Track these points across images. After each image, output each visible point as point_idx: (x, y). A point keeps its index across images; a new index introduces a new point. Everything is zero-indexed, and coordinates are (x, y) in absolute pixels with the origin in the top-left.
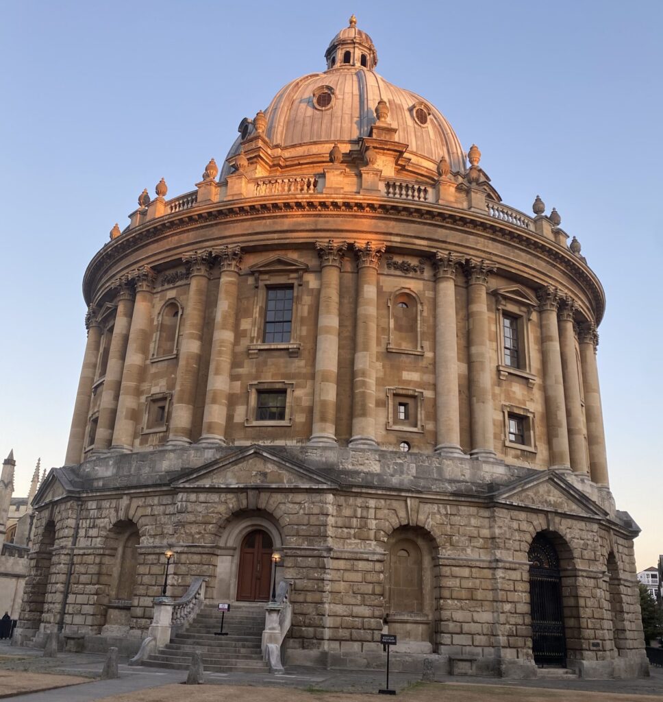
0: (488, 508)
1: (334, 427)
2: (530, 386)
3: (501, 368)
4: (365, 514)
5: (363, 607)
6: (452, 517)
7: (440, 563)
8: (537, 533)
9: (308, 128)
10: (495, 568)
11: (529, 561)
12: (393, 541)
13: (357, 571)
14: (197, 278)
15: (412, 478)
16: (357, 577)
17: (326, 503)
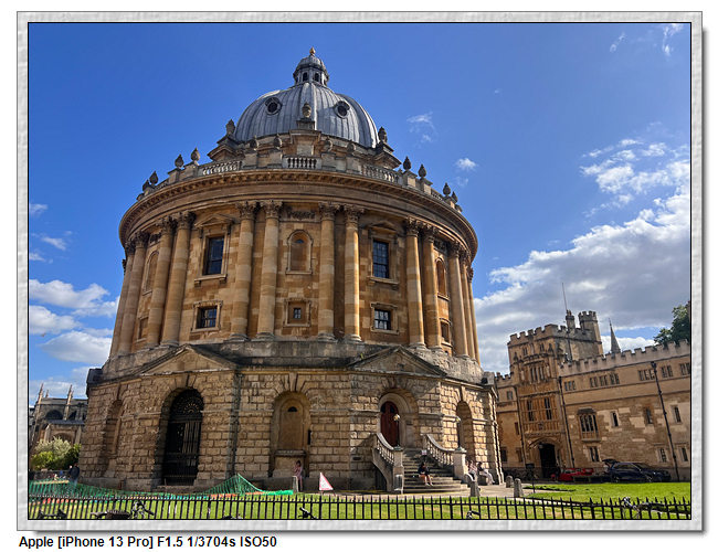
4: (448, 395)
6: (473, 396)
10: (490, 425)
12: (457, 410)
13: (449, 428)
15: (460, 374)
16: (448, 431)
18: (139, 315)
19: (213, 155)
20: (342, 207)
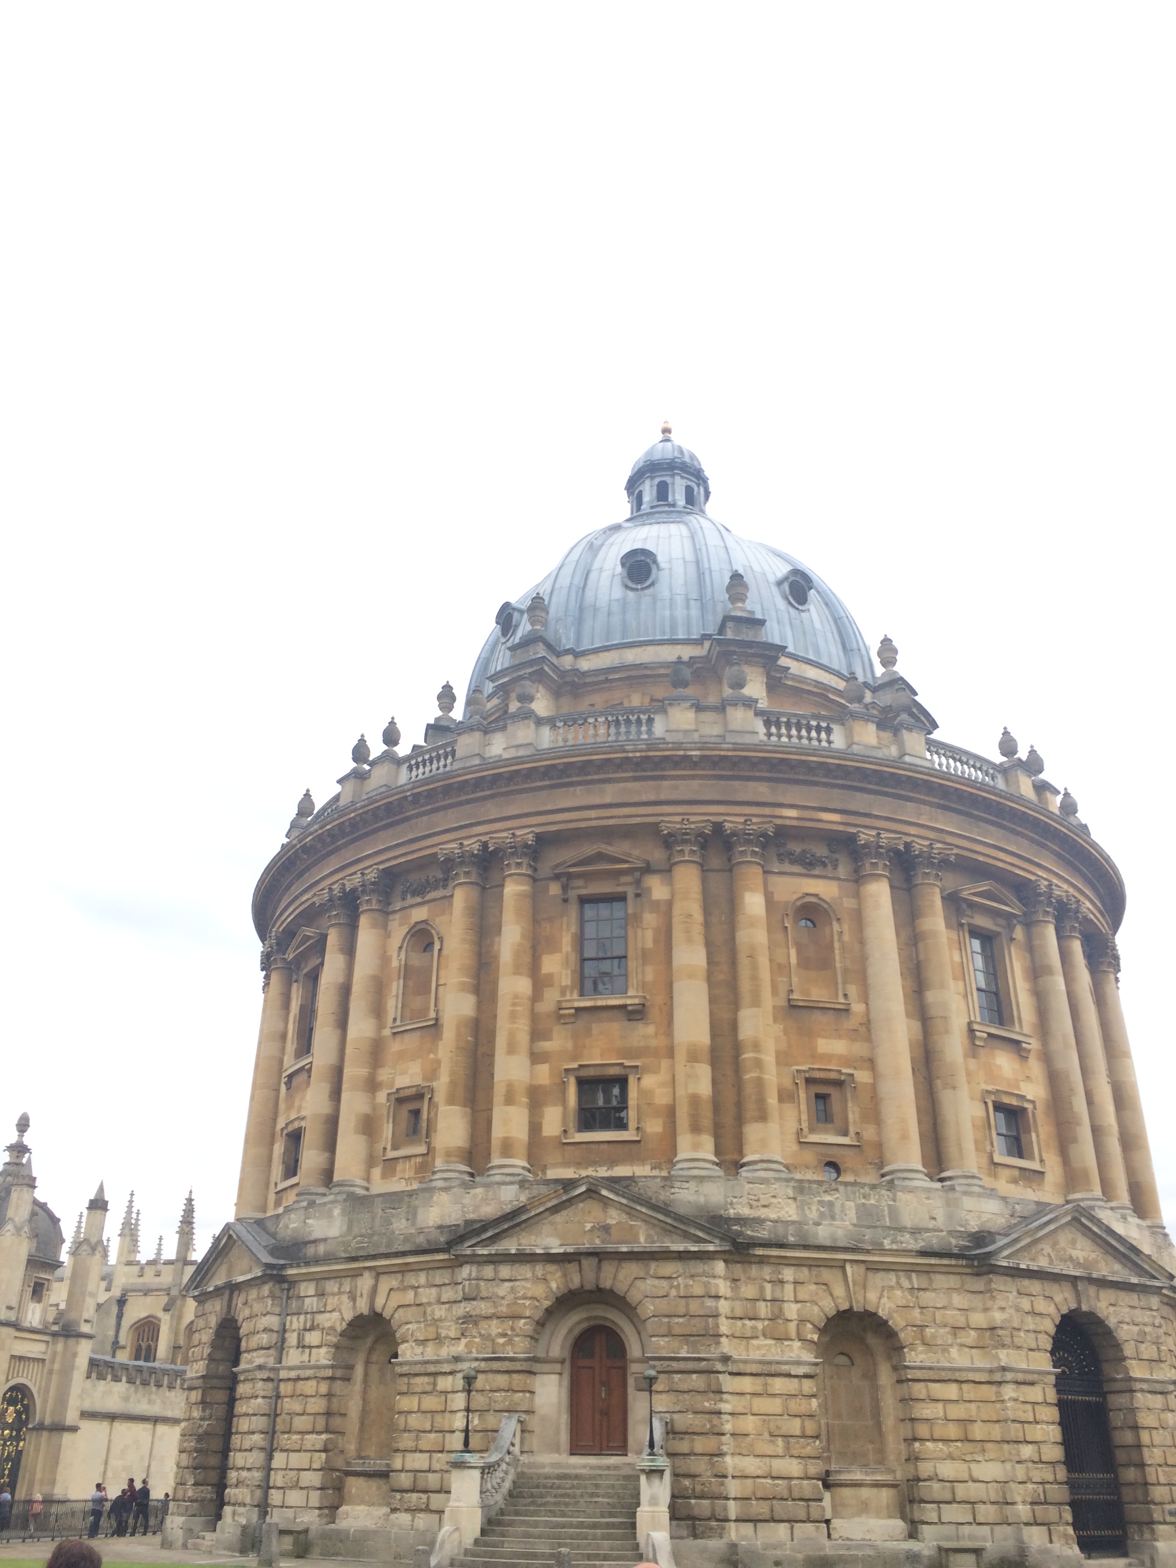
0: (978, 1275)
1: (713, 1140)
2: (1023, 1054)
3: (976, 1027)
4: (778, 1295)
5: (788, 1460)
6: (922, 1293)
7: (909, 1377)
8: (1062, 1316)
9: (616, 620)
10: (1000, 1383)
11: (1054, 1367)
12: (827, 1339)
13: (774, 1395)
14: (465, 888)
15: (851, 1227)
16: (774, 1406)
17: (714, 1277)
20: (485, 846)
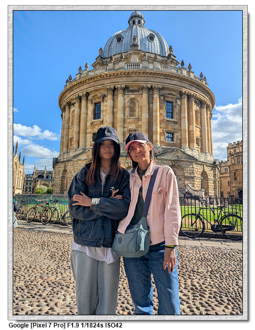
12: (202, 175)
13: (197, 182)
17: (193, 165)
18: (70, 137)
19: (94, 66)
20: (152, 87)
